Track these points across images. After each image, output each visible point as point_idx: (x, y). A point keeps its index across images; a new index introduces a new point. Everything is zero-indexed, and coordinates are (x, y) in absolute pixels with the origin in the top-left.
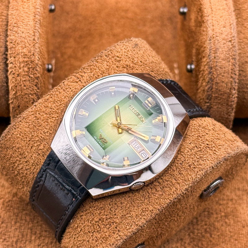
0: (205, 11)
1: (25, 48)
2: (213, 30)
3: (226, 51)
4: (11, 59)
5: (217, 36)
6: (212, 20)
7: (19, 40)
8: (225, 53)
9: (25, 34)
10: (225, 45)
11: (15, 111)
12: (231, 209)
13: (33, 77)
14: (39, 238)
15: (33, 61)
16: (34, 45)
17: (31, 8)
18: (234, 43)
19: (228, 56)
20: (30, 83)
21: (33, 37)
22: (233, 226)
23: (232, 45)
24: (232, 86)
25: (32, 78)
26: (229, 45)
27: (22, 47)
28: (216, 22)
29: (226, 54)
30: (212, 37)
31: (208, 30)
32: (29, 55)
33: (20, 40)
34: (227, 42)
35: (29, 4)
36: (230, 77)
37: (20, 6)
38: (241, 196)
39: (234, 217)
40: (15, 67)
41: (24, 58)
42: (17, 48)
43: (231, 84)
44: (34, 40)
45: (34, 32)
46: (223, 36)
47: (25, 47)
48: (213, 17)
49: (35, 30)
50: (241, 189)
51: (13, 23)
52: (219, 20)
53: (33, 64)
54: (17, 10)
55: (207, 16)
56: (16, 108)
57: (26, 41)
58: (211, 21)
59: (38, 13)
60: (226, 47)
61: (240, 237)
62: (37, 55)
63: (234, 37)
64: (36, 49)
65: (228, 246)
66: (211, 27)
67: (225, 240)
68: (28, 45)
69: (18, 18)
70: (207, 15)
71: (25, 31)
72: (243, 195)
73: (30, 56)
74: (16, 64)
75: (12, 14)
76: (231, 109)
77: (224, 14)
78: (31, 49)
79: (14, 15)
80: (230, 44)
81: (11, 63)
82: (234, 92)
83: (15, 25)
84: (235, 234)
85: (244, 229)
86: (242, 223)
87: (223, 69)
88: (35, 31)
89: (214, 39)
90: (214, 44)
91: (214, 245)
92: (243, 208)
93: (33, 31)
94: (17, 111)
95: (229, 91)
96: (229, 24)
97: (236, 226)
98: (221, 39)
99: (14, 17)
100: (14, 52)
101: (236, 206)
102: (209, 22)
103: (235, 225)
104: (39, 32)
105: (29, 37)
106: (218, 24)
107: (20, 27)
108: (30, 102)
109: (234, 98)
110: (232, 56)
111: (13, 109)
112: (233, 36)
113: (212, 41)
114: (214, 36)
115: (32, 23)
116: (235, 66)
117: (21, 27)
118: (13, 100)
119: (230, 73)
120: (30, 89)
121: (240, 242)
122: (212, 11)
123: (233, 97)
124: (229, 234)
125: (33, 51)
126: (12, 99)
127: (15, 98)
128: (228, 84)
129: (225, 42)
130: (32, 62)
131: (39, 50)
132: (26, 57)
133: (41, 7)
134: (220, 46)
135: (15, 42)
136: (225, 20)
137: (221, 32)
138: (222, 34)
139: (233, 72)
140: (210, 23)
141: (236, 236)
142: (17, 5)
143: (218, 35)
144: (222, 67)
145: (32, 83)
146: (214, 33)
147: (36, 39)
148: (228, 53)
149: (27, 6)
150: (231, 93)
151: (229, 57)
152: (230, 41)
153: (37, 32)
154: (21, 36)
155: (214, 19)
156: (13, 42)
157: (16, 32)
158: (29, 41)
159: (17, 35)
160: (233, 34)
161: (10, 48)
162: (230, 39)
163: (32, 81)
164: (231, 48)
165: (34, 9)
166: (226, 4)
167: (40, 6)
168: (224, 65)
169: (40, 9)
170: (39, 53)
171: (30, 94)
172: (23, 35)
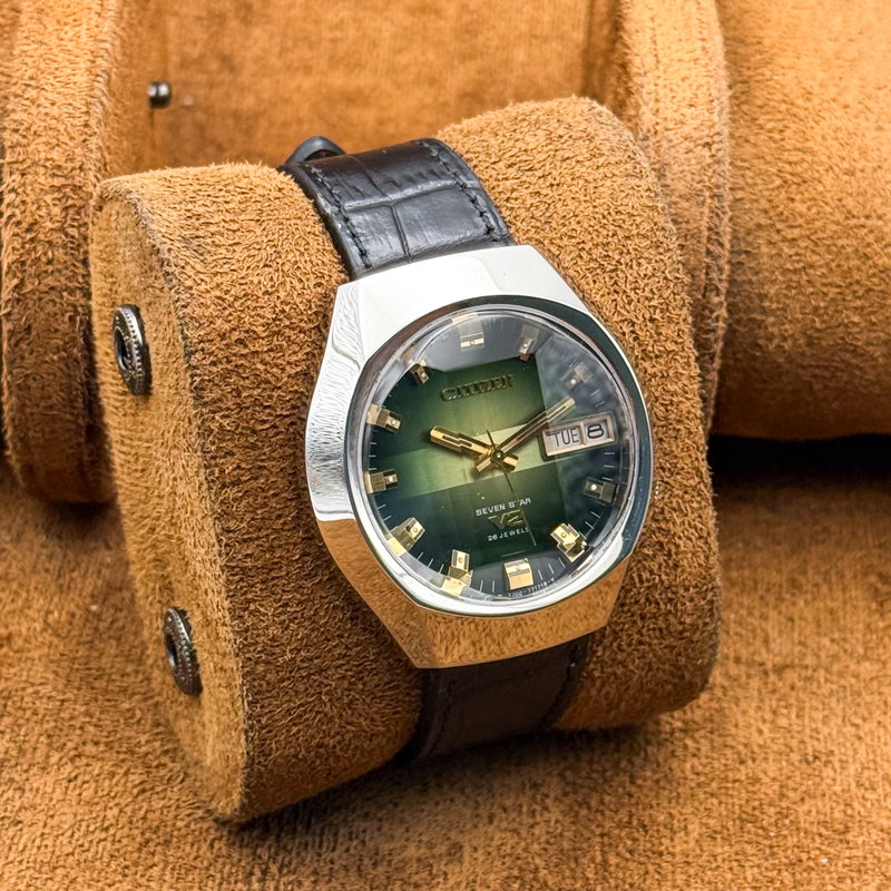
0: (637, 61)
1: (57, 148)
2: (657, 111)
3: (693, 174)
4: (13, 177)
5: (667, 130)
6: (656, 85)
7: (39, 125)
8: (689, 177)
9: (59, 108)
10: (690, 154)
11: (16, 345)
12: (707, 714)
13: (77, 235)
14: (72, 760)
15: (80, 188)
16: (85, 141)
17: (84, 38)
18: (718, 150)
19: (699, 186)
20: (66, 254)
21: (85, 118)
22: (707, 757)
23: (713, 156)
24: (711, 280)
25: (73, 237)
26: (705, 157)
27: (47, 143)
28: (667, 91)
29: (693, 180)
30: (653, 131)
31: (641, 112)
32: (66, 168)
33: (43, 124)
34: (696, 146)
35: (77, 29)
36: (704, 250)
37: (51, 34)
38: (743, 679)
39: (715, 737)
40: (24, 202)
41: (54, 175)
42: (32, 147)
43: (707, 274)
44: (86, 125)
45: (88, 104)
46: (687, 130)
47: (58, 145)
48: (659, 77)
49: (92, 97)
50: (747, 658)
51: (26, 77)
52: (678, 86)
53: (78, 194)
54: (41, 43)
55: (640, 74)
56: (19, 336)
57: (62, 128)
58: (653, 87)
59: (102, 52)
60: (693, 162)
61: (726, 788)
62: (93, 168)
63: (718, 134)
64: (91, 151)
65: (684, 811)
66: (652, 104)
67: (679, 794)
68: (66, 140)
69: (42, 66)
70: (642, 71)
71: (60, 100)
72: (749, 676)
73: (72, 170)
74: (27, 195)
75: (25, 52)
76: (707, 357)
77: (694, 72)
78: (76, 150)
79: (32, 57)
80: (706, 152)
81: (13, 190)
82: (716, 300)
83: (32, 83)
84: (713, 780)
85: (742, 768)
86: (739, 753)
87: (684, 225)
88: (89, 99)
89: (658, 138)
90: (656, 152)
91: (640, 807)
92: (744, 713)
93: (84, 102)
94: (24, 346)
95: (700, 297)
96: (707, 100)
97: (718, 759)
98: (678, 136)
99: (29, 60)
100: (21, 159)
101: (725, 705)
102: (644, 91)
103: (715, 756)
104: (102, 103)
105: (71, 115)
106: (674, 97)
107: (46, 87)
108: (63, 315)
109: (717, 319)
110: (710, 188)
111: (9, 340)
112: (716, 131)
113: (650, 143)
114: (658, 128)
115: (82, 79)
116: (721, 219)
117: (49, 88)
118: (13, 307)
119: (705, 241)
120: (65, 272)
121: (727, 804)
122: (658, 62)
123: (714, 315)
124: (692, 780)
125: (79, 159)
126: (10, 305)
127: (18, 300)
128: (697, 273)
129: (692, 145)
130: (76, 188)
131: (99, 155)
132: (59, 173)
133: (114, 39)
134: (675, 158)
135: (29, 129)
136: (695, 87)
137: (679, 117)
138: (682, 123)
139: (714, 237)
140: (649, 93)
141: (714, 785)
142: (42, 31)
143: (671, 126)
144: (680, 220)
145: (72, 254)
146: (659, 121)
147: (93, 122)
148: (697, 178)
149: (71, 33)
150: (708, 302)
151: (702, 190)
152: (708, 145)
153: (98, 105)
154: (46, 114)
155: (660, 82)
156: (22, 128)
157: (33, 102)
158: (69, 129)
159: (34, 110)
160: (717, 126)
161: (10, 147)
162: (709, 140)
163: (72, 248)
164: (709, 165)
165: (92, 43)
166: (704, 48)
167: (113, 35)
168: (686, 213)
169: (113, 45)
170: (98, 164)
171: (66, 290)
172: (55, 111)
